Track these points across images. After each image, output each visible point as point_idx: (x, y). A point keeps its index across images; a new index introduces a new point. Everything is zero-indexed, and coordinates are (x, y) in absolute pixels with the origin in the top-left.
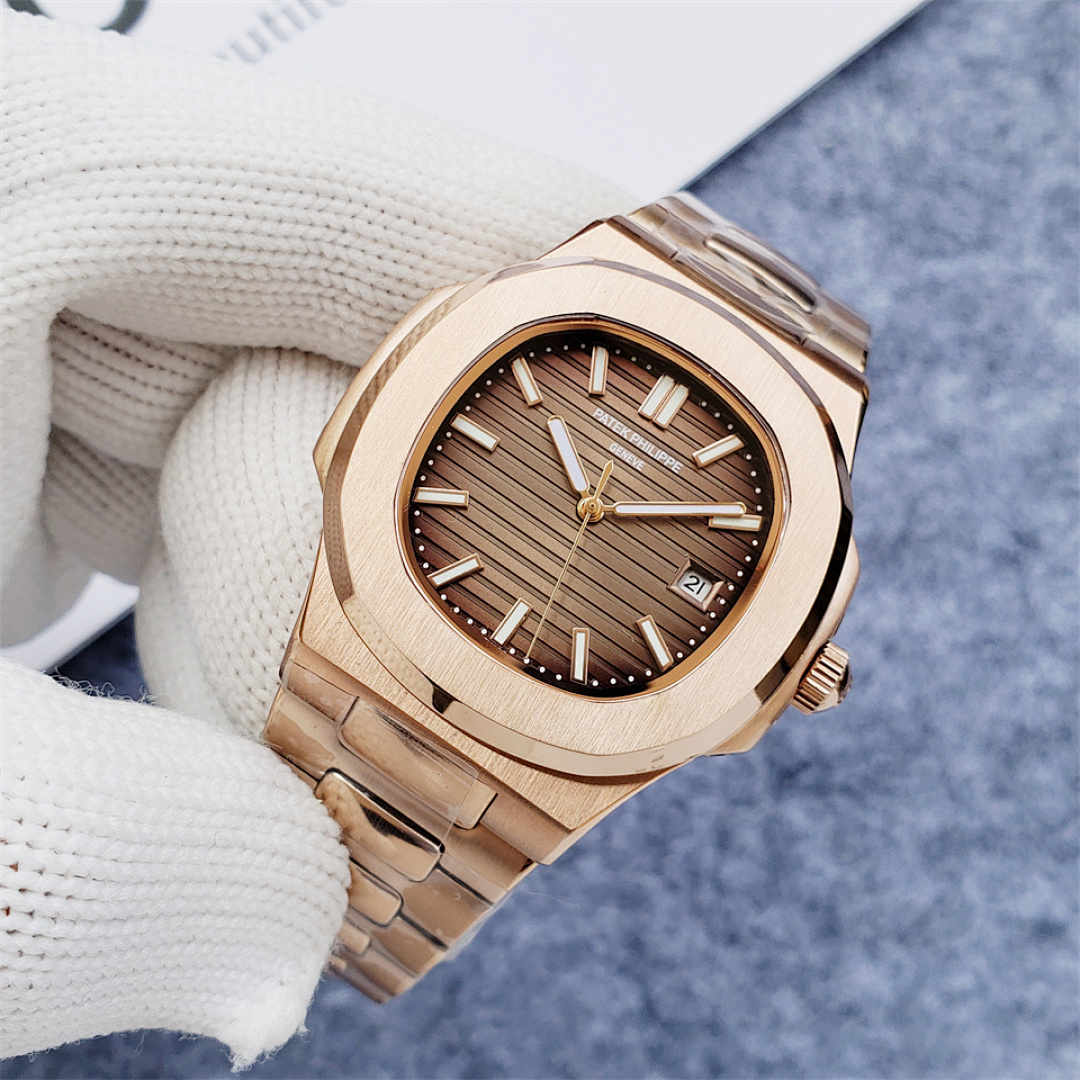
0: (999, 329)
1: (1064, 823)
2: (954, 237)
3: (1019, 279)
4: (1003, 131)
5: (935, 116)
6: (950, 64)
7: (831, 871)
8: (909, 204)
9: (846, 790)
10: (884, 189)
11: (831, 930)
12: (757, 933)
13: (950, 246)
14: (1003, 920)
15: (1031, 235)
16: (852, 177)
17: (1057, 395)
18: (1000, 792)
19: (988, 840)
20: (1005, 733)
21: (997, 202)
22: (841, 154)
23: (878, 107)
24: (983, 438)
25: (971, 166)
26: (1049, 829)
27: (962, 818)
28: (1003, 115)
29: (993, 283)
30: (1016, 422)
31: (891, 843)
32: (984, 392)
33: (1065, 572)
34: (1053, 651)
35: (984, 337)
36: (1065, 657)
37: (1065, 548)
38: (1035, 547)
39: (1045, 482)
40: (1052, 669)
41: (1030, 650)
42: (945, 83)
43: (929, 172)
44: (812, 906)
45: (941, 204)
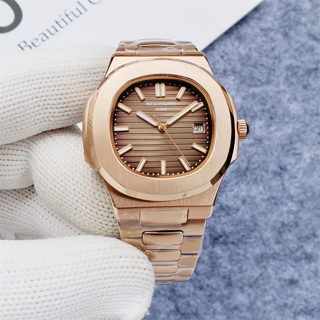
0: (273, 107)
1: (297, 250)
2: (260, 81)
3: (279, 92)
4: (273, 49)
5: (253, 46)
6: (257, 30)
7: (229, 267)
8: (246, 72)
9: (233, 243)
10: (239, 67)
11: (229, 284)
12: (208, 286)
13: (258, 83)
14: (280, 280)
15: (282, 79)
16: (230, 64)
17: (291, 125)
18: (278, 242)
19: (274, 256)
20: (279, 225)
21: (272, 70)
22: (226, 58)
23: (237, 44)
24: (269, 139)
25: (264, 60)
26: (292, 252)
27: (267, 250)
28: (273, 45)
29: (271, 94)
30: (279, 134)
31: (247, 258)
32: (270, 126)
33: (295, 177)
34: (292, 200)
35: (269, 109)
36: (296, 202)
37: (295, 170)
38: (286, 170)
39: (288, 151)
40: (292, 206)
41: (285, 200)
42: (256, 35)
43: (252, 62)
44: (224, 278)
45: (256, 71)
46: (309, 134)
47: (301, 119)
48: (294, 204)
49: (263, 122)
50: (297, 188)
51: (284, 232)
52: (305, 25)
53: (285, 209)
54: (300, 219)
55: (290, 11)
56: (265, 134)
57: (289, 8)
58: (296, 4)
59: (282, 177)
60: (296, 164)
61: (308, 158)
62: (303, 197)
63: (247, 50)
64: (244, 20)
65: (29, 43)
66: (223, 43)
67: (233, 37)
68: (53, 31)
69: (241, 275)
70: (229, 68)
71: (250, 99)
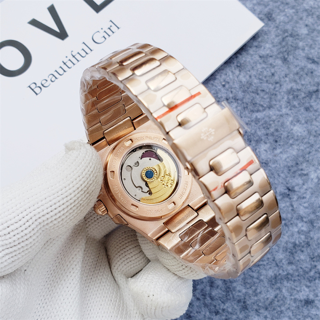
0: (277, 130)
1: (311, 270)
2: (262, 106)
3: (281, 116)
4: (273, 74)
5: (253, 73)
6: (257, 58)
7: (244, 291)
8: (248, 98)
10: (240, 95)
11: (245, 308)
12: (223, 310)
13: (261, 108)
14: (295, 300)
15: (283, 103)
16: (232, 92)
17: (295, 147)
18: (290, 263)
19: (288, 277)
20: (290, 245)
21: (273, 95)
22: (227, 86)
23: (237, 72)
24: (275, 162)
25: (265, 86)
26: (306, 272)
27: (281, 272)
28: (273, 71)
29: (274, 117)
30: (284, 156)
31: (261, 281)
32: (275, 149)
33: (304, 198)
34: (303, 221)
35: (273, 133)
36: (306, 222)
37: (302, 191)
38: (294, 191)
39: (295, 172)
40: (302, 226)
41: (296, 221)
42: (255, 63)
43: (253, 88)
44: (239, 301)
45: (258, 97)
46: (315, 155)
47: (306, 140)
48: (305, 225)
49: (268, 145)
50: (306, 208)
51: (296, 252)
52: (303, 50)
53: (296, 230)
54: (311, 239)
55: (287, 36)
56: (270, 157)
57: (286, 34)
58: (293, 30)
59: (290, 199)
60: (304, 184)
61: (315, 178)
62: (312, 216)
63: (248, 77)
64: (243, 49)
65: (39, 84)
66: (224, 72)
67: (233, 66)
68: (61, 72)
69: (256, 298)
70: (231, 95)
71: (253, 124)
